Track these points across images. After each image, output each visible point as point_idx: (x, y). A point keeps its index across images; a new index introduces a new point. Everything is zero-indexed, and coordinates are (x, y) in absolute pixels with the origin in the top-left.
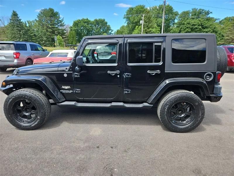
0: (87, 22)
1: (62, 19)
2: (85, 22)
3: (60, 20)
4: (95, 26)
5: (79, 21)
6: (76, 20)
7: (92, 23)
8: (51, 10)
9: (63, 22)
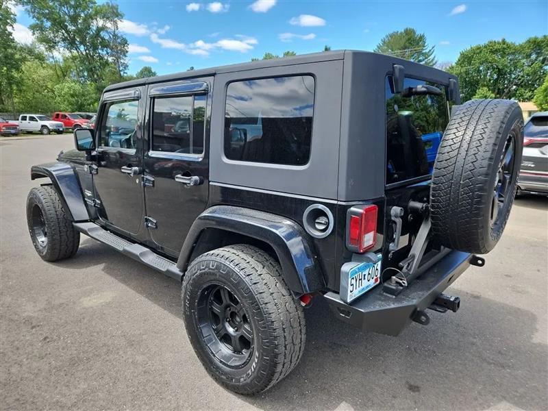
0: (503, 49)
1: (430, 51)
2: (494, 52)
3: (424, 51)
4: (529, 56)
5: (478, 51)
6: (469, 48)
7: (517, 51)
8: (409, 33)
9: (431, 57)
